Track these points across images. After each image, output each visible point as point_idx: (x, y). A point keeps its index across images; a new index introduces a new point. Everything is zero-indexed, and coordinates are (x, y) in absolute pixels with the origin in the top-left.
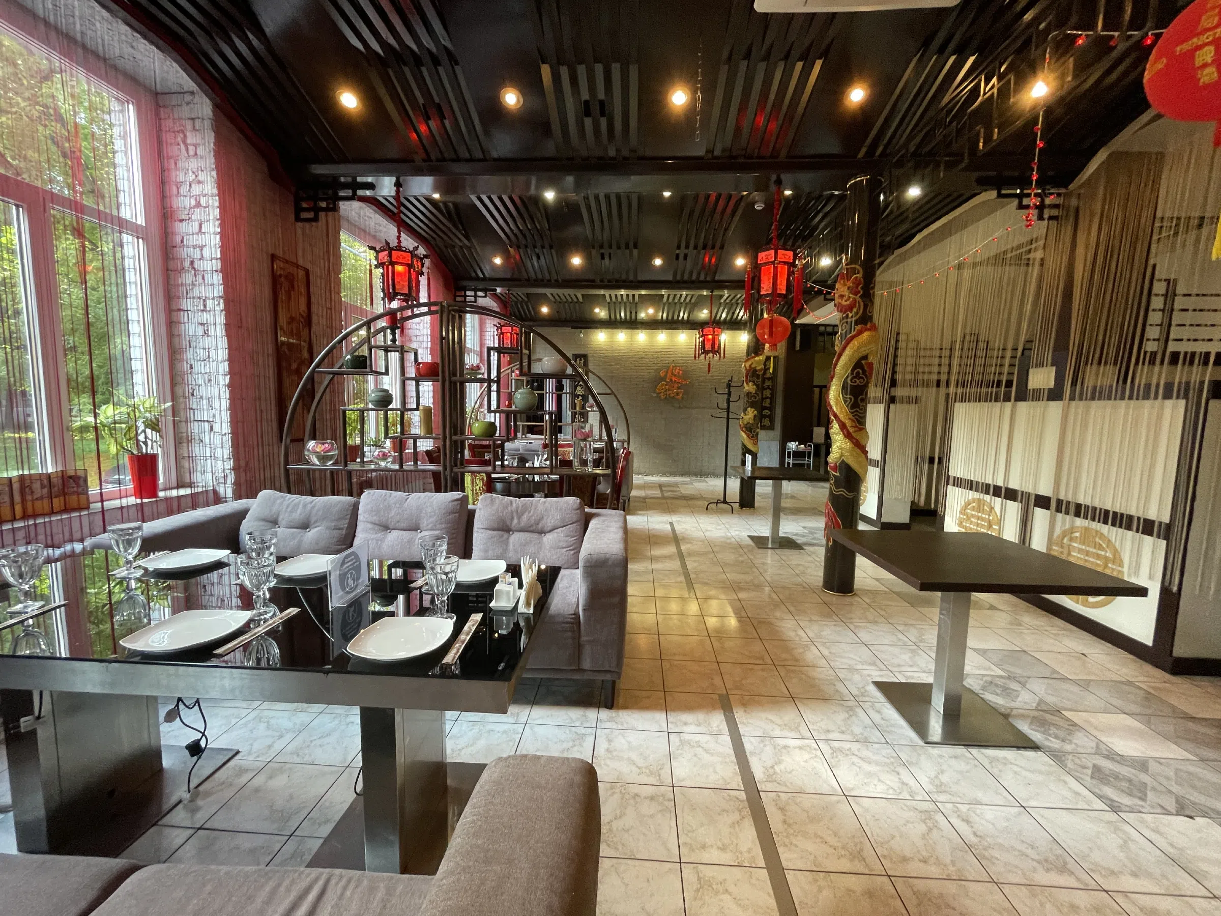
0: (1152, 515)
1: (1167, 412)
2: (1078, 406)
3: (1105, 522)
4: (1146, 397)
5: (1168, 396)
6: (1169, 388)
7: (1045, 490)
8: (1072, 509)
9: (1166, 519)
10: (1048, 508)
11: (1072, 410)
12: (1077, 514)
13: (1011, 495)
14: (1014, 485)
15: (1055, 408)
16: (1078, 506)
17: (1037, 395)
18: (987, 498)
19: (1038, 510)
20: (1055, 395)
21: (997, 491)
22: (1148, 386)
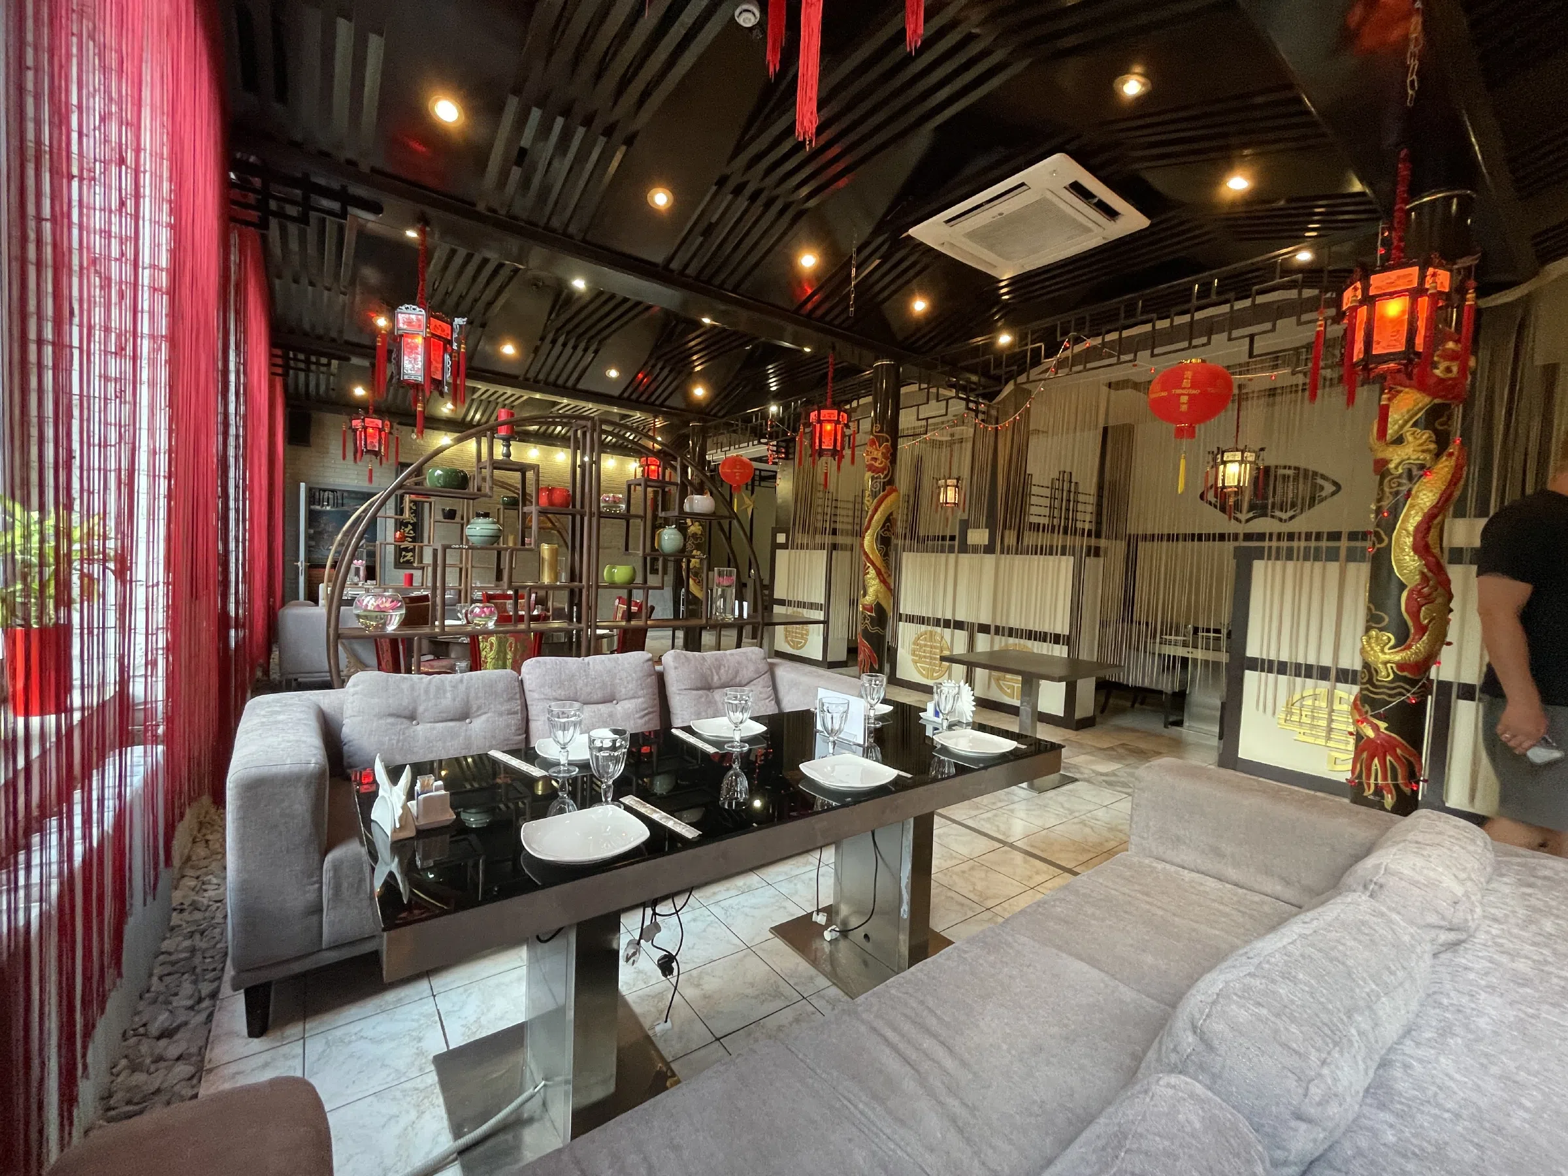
0: (1058, 631)
1: (1063, 564)
2: (1006, 559)
3: (1030, 639)
4: (1051, 554)
5: (1063, 554)
6: (1064, 548)
7: (985, 619)
8: (1006, 632)
9: (1067, 633)
10: (989, 633)
11: (1002, 562)
12: (1010, 635)
13: (959, 625)
14: (960, 617)
15: (989, 559)
16: (1011, 629)
17: (975, 549)
18: (938, 629)
19: (980, 635)
20: (989, 549)
21: (947, 624)
22: (1051, 547)
